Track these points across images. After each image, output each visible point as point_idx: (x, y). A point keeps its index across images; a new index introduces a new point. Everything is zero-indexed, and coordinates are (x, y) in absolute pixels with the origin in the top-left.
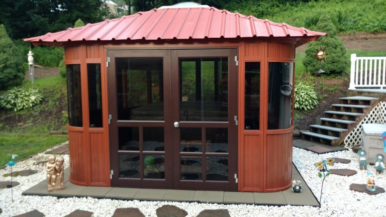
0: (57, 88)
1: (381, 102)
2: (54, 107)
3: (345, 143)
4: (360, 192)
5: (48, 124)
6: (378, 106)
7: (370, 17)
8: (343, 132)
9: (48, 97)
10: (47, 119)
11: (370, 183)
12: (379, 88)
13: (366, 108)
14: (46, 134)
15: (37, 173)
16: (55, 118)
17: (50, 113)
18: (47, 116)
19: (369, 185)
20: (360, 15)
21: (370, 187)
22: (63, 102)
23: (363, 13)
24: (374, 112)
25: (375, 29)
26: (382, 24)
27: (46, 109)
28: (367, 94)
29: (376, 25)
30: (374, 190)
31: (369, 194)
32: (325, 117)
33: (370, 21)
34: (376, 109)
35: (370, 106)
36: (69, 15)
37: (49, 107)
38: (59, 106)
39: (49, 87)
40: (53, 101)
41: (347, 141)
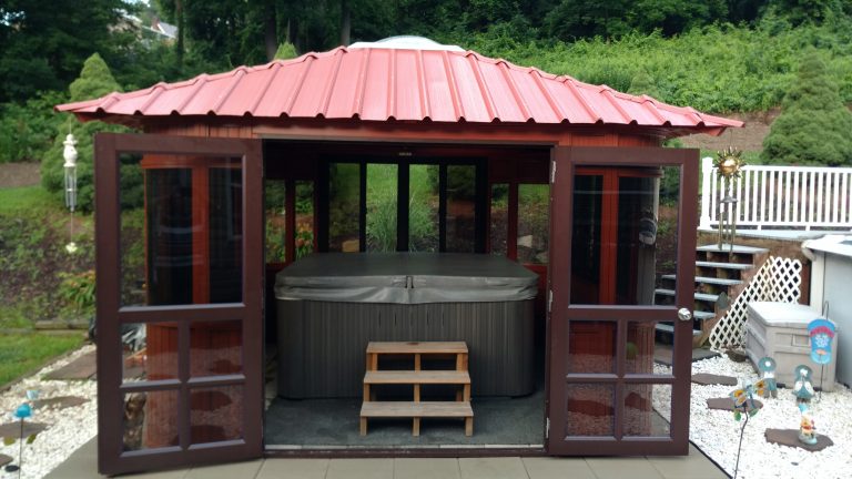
0: (35, 214)
1: (772, 257)
2: (33, 263)
3: (710, 341)
4: (789, 446)
5: (21, 305)
6: (767, 265)
7: (702, 82)
8: (708, 319)
9: (13, 238)
10: (17, 292)
11: (807, 428)
12: (755, 227)
13: (748, 270)
14: (24, 330)
15: (45, 429)
16: (38, 288)
17: (24, 277)
18: (15, 284)
19: (804, 431)
20: (681, 77)
21: (806, 435)
22: (54, 251)
23: (686, 74)
24: (759, 278)
25: (714, 105)
26: (725, 98)
27: (12, 267)
28: (740, 240)
29: (715, 97)
30: (814, 441)
31: (808, 449)
32: (664, 288)
33: (703, 90)
34: (763, 271)
35: (754, 266)
36: (40, 39)
37: (18, 262)
38: (44, 260)
39: (13, 214)
40: (26, 248)
41: (714, 338)
